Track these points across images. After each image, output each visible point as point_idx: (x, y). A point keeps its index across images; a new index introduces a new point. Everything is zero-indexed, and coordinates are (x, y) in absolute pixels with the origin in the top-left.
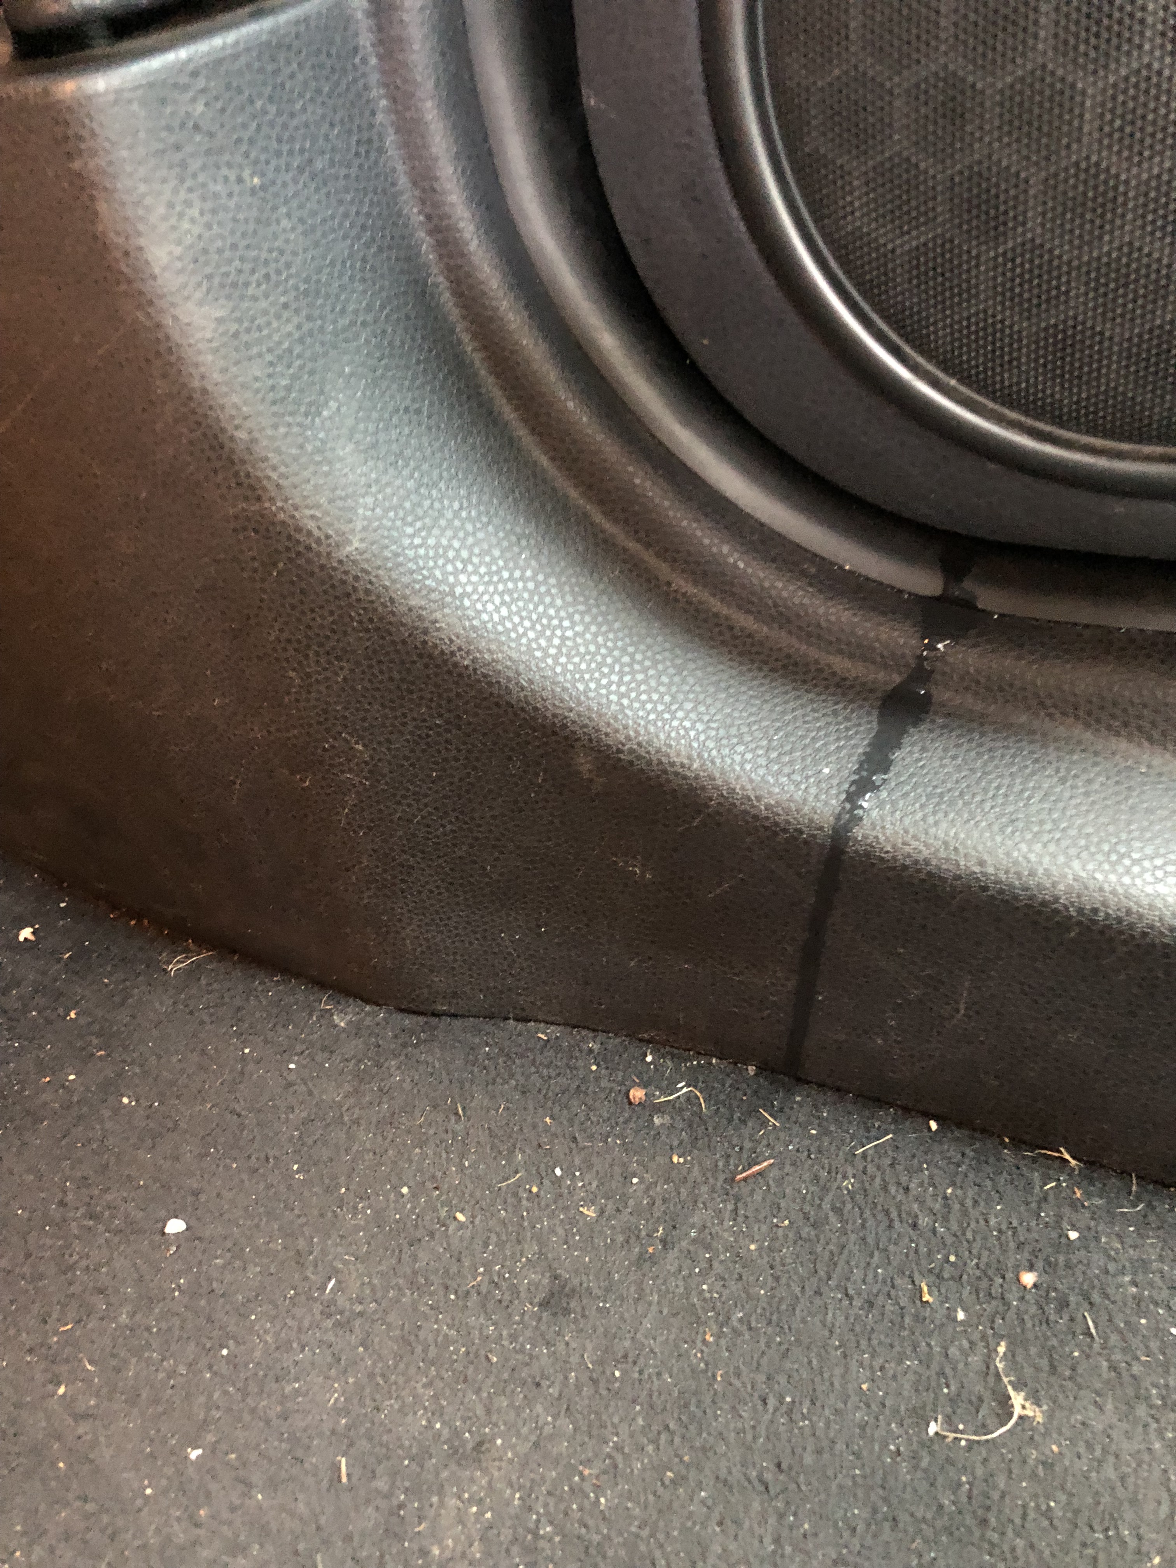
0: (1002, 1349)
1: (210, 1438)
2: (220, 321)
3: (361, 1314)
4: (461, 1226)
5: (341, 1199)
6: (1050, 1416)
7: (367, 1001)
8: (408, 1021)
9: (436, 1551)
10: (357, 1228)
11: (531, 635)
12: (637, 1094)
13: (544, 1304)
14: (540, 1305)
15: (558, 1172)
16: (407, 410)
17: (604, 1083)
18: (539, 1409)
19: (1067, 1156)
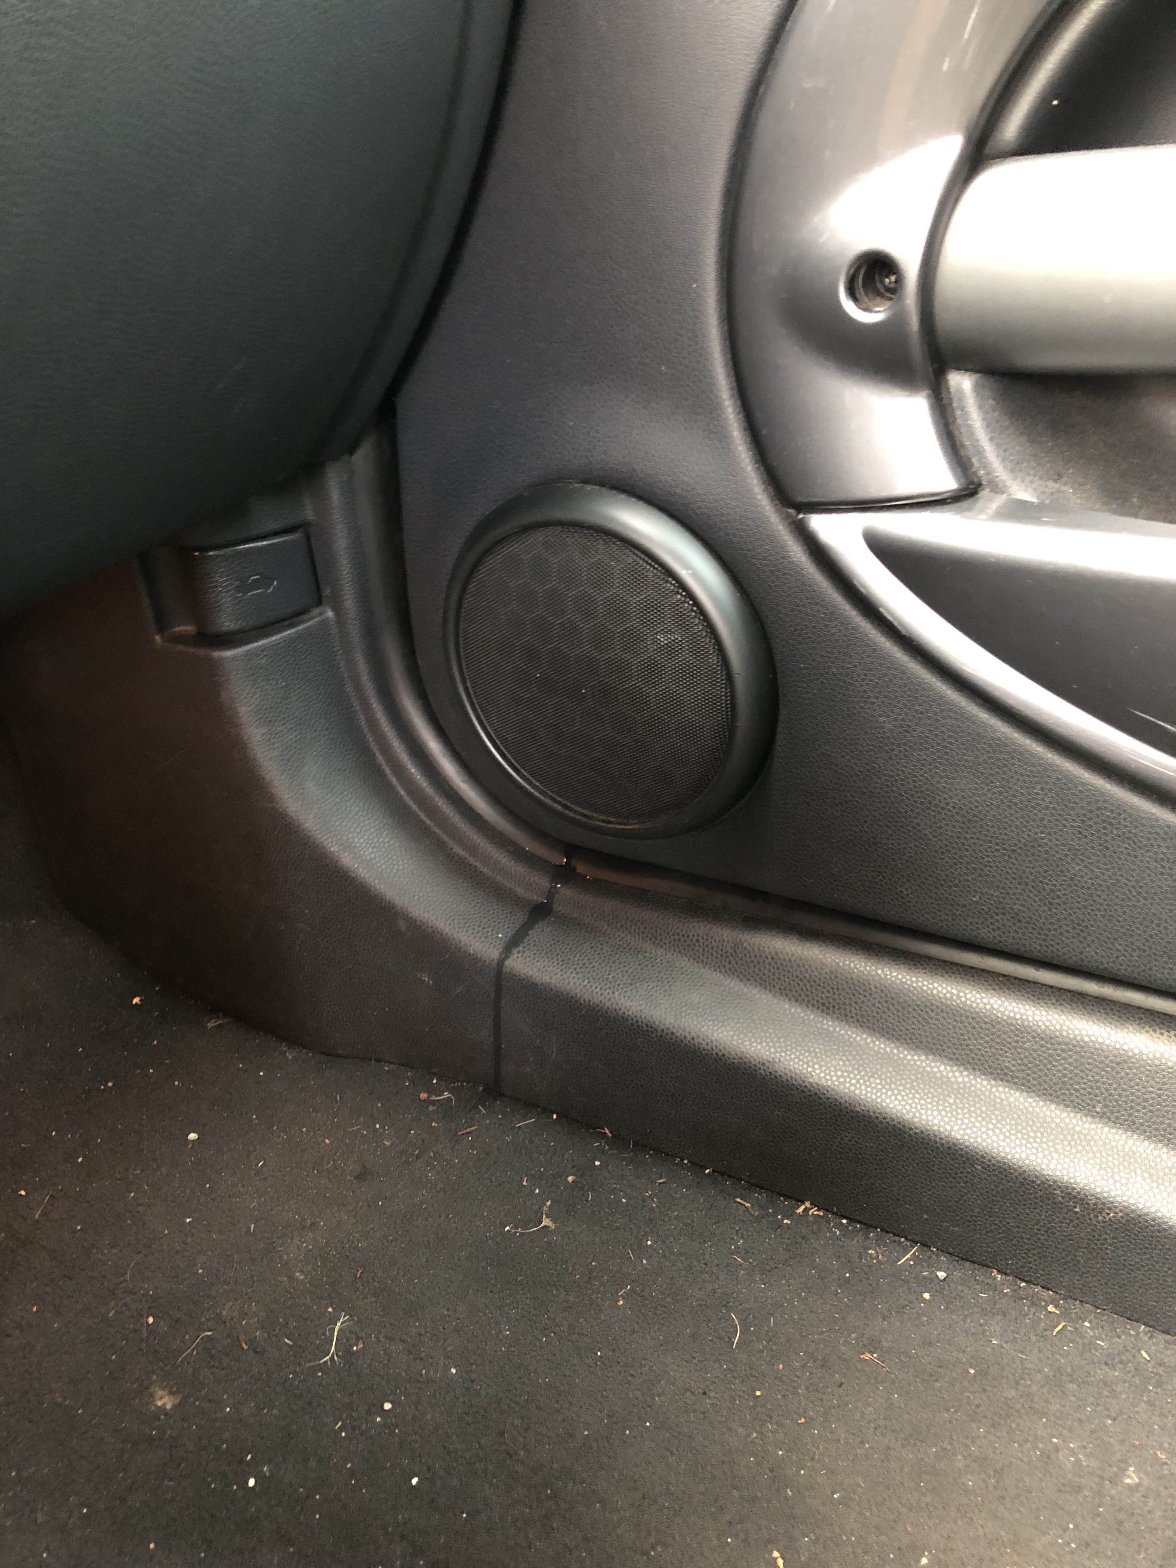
0: (549, 1203)
1: (197, 1215)
2: (263, 734)
3: (272, 1176)
4: (327, 1145)
5: (273, 1131)
6: (556, 1228)
7: (304, 1047)
8: (323, 1058)
9: (285, 1257)
10: (278, 1144)
11: (384, 867)
12: (424, 1096)
13: (357, 1177)
14: (355, 1178)
15: (378, 1126)
16: (340, 769)
17: (410, 1091)
18: (342, 1213)
19: (607, 1131)
